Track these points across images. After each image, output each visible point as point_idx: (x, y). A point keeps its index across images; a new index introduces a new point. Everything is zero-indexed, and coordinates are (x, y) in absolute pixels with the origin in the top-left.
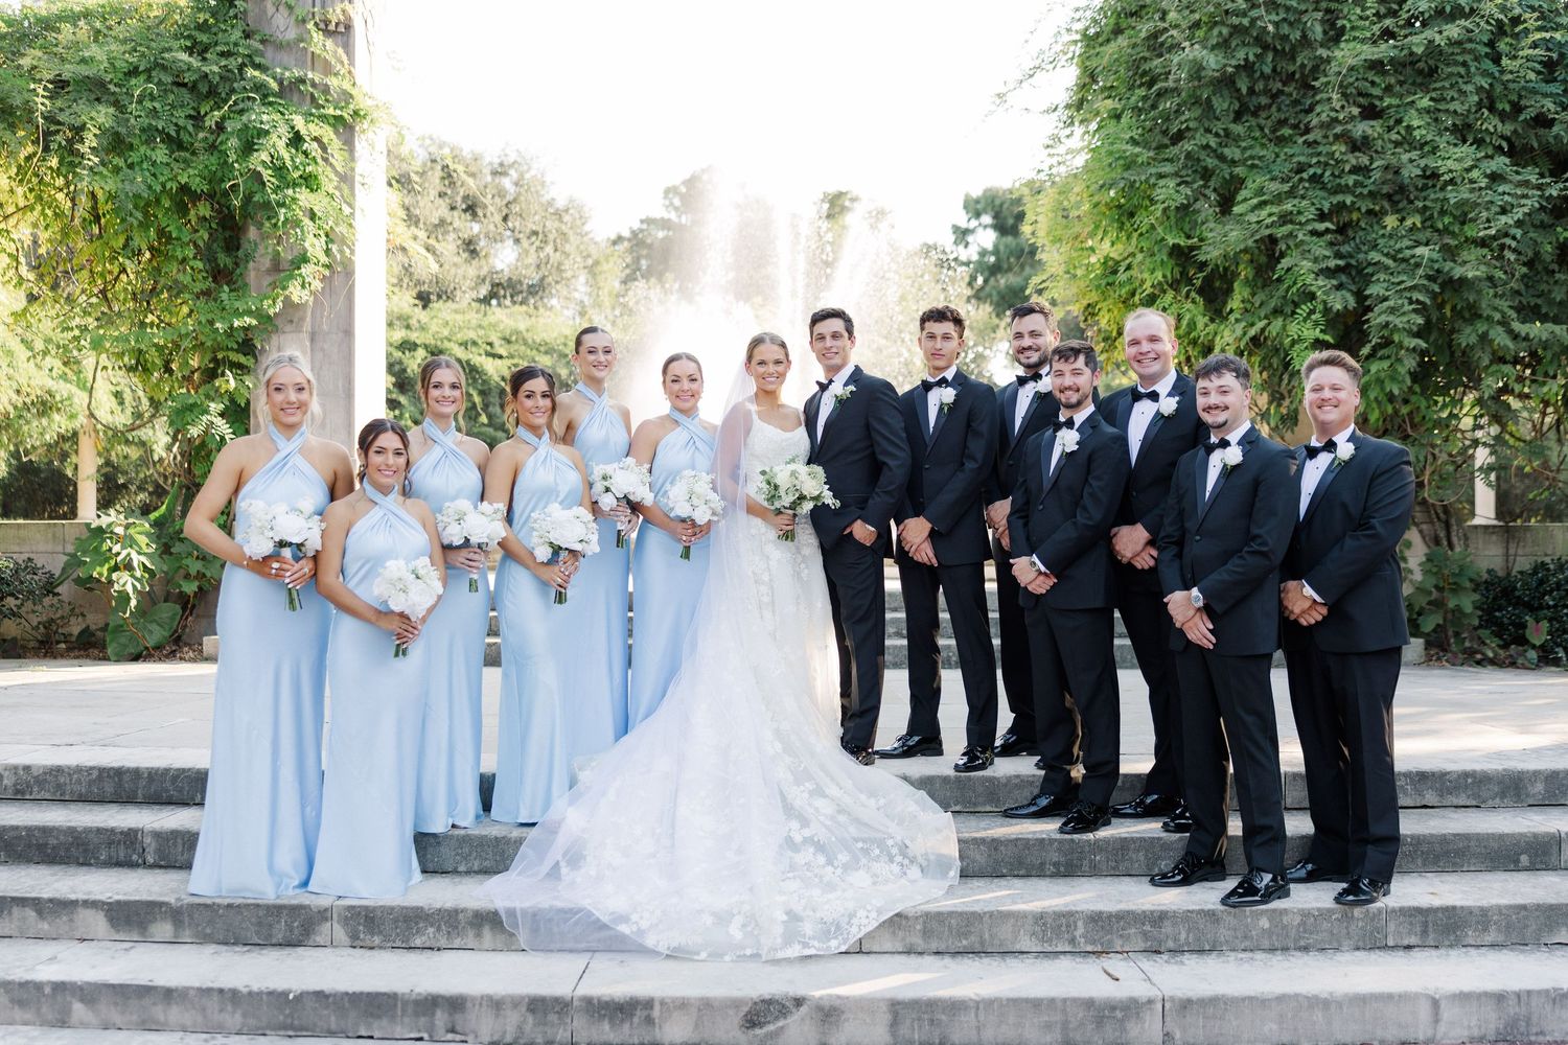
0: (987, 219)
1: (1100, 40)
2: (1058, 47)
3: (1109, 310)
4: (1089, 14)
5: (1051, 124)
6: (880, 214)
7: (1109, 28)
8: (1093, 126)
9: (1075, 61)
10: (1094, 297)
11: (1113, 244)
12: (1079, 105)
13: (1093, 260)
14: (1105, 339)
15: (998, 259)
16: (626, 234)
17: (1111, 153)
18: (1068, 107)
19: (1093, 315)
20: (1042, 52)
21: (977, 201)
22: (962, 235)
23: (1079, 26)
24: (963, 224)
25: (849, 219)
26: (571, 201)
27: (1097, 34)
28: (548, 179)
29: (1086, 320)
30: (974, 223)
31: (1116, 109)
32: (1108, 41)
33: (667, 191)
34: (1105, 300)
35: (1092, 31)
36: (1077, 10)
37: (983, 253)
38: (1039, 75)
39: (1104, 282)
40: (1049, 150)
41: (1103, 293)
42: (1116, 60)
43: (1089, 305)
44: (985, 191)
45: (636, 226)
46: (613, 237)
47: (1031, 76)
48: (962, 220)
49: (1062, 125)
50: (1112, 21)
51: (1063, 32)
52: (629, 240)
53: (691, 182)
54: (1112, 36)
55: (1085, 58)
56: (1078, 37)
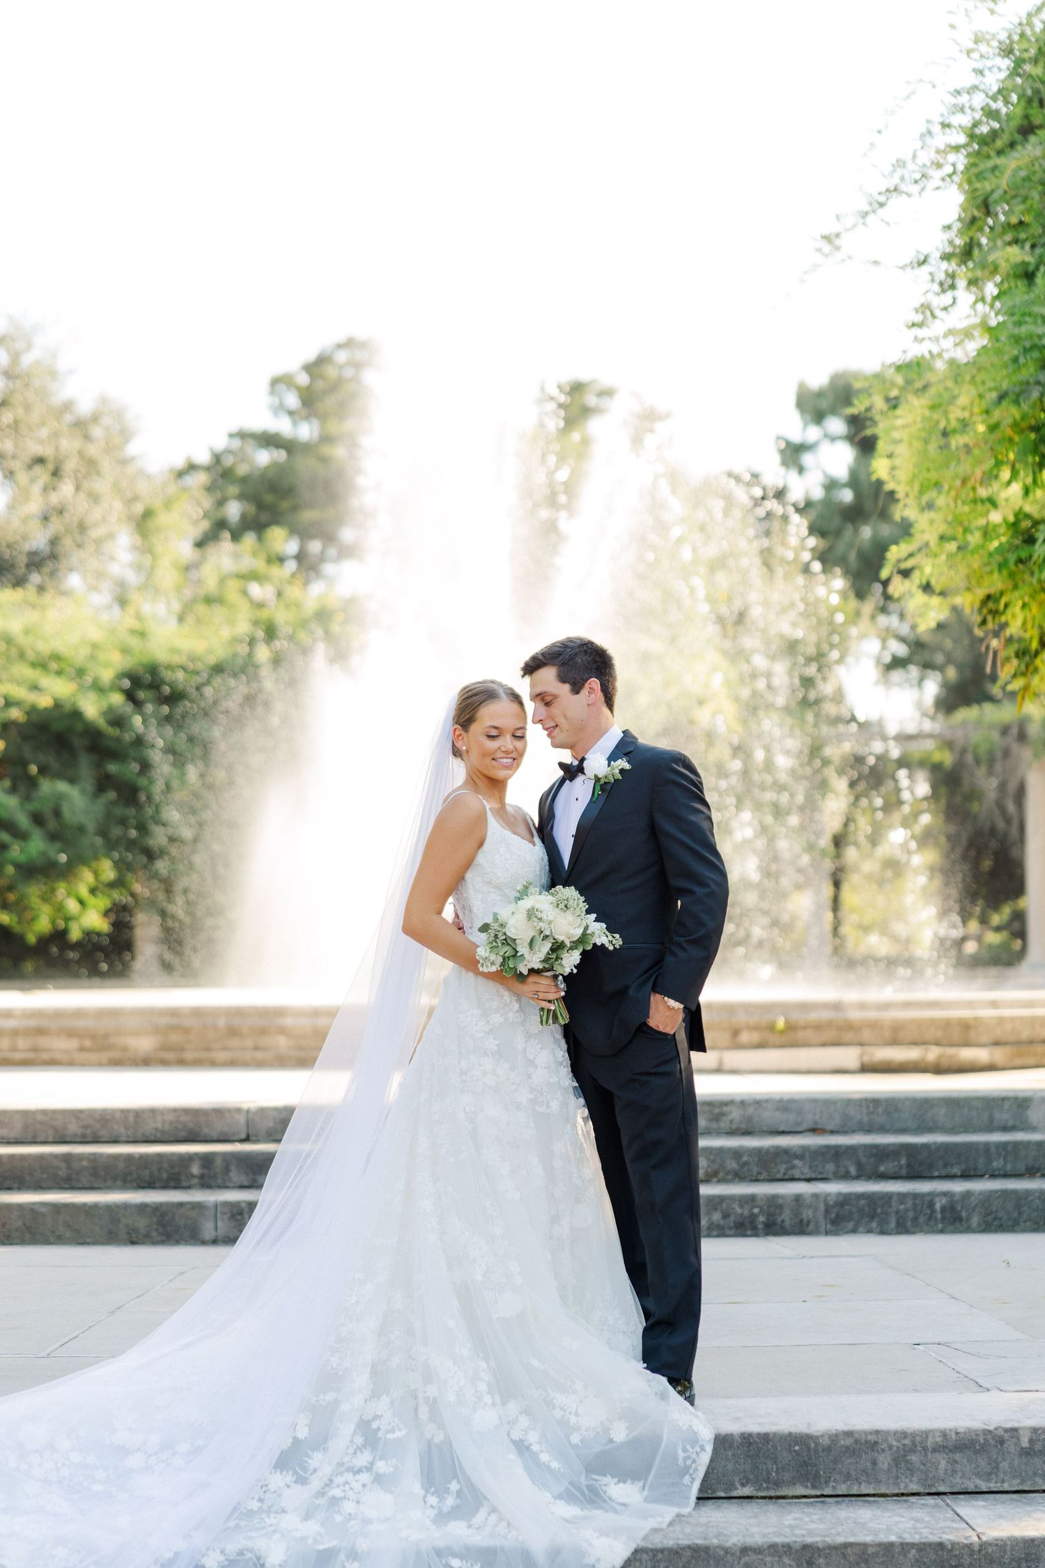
0: (836, 425)
1: (999, 144)
2: (925, 157)
3: (1024, 606)
4: (979, 100)
5: (920, 287)
6: (649, 418)
7: (1015, 123)
8: (991, 289)
9: (956, 179)
10: (996, 582)
11: (1027, 491)
12: (967, 253)
13: (995, 517)
14: (1021, 654)
15: (858, 495)
16: (203, 458)
17: (1017, 339)
18: (946, 257)
19: (995, 613)
20: (900, 163)
21: (820, 394)
22: (793, 454)
23: (965, 120)
24: (796, 436)
25: (595, 425)
26: (104, 400)
27: (994, 134)
28: (62, 365)
29: (984, 622)
30: (813, 434)
31: (1024, 263)
32: (1012, 145)
33: (275, 382)
34: (1016, 587)
35: (984, 129)
36: (958, 92)
37: (831, 485)
38: (895, 202)
39: (1012, 558)
40: (916, 331)
41: (1012, 575)
42: (1027, 179)
43: (989, 597)
44: (835, 379)
45: (221, 443)
46: (180, 463)
47: (881, 205)
48: (796, 428)
49: (936, 288)
50: (1019, 111)
51: (937, 129)
52: (207, 469)
53: (315, 367)
54: (1018, 137)
55: (973, 175)
56: (961, 139)
